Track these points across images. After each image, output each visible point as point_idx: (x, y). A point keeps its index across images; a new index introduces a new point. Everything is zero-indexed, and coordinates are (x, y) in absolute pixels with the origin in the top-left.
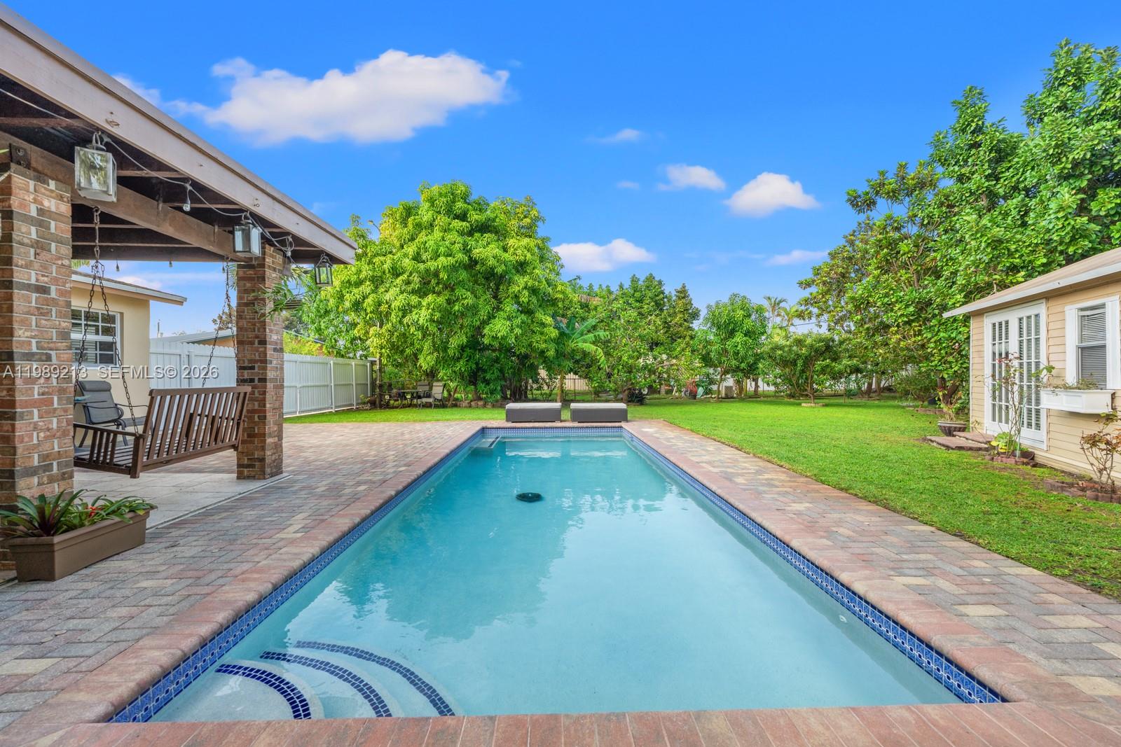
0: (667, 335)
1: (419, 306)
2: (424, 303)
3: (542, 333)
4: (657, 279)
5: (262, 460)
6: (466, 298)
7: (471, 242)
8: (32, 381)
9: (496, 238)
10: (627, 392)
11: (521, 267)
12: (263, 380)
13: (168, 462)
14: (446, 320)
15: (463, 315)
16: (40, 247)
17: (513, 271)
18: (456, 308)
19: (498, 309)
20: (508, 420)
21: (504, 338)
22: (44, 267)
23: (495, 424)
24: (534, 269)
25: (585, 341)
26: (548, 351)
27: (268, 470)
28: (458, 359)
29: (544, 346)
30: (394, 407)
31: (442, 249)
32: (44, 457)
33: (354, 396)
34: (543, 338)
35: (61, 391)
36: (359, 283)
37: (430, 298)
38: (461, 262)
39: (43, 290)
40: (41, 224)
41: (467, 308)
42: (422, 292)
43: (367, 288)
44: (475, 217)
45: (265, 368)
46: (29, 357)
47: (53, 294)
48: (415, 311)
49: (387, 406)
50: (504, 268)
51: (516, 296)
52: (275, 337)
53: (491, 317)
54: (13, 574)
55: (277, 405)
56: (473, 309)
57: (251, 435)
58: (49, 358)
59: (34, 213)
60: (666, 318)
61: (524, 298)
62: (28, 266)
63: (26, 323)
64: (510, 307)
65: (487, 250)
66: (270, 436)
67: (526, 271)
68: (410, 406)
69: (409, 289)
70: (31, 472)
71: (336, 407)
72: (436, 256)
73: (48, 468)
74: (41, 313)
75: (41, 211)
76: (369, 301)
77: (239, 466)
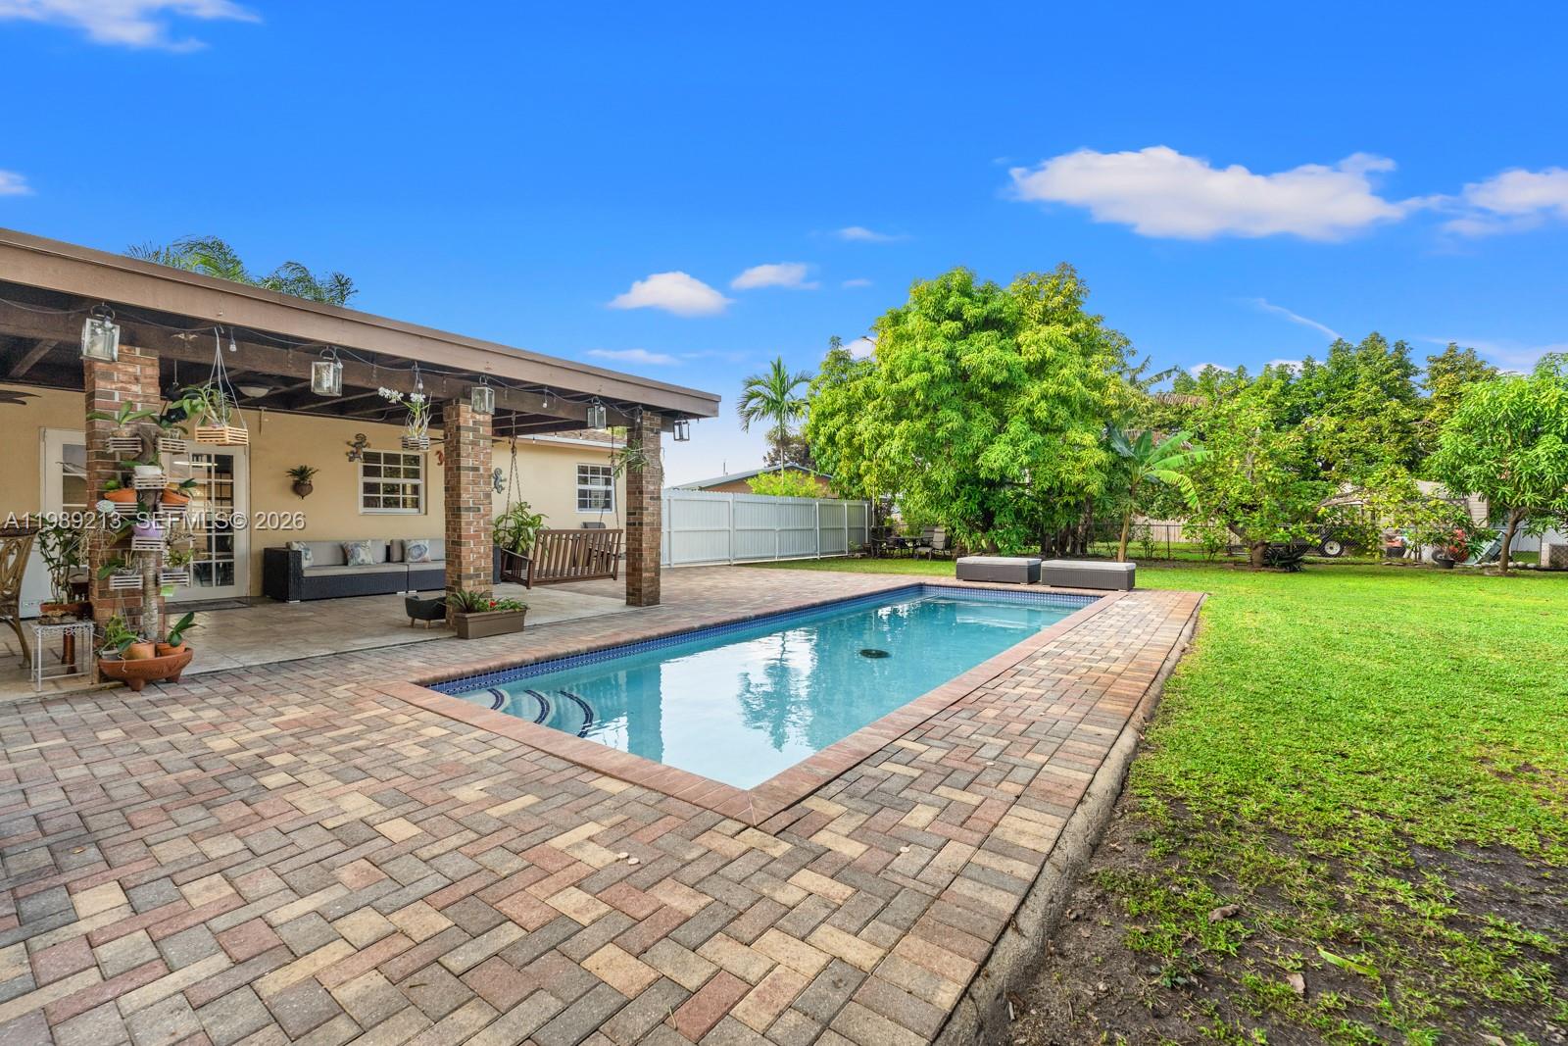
0: (1402, 446)
1: (891, 435)
2: (896, 432)
3: (1077, 460)
4: (1391, 341)
5: (640, 590)
6: (950, 421)
7: (961, 347)
8: (469, 524)
9: (999, 335)
10: (1260, 549)
11: (1039, 369)
12: (641, 524)
13: (555, 582)
14: (927, 447)
15: (949, 442)
16: (474, 443)
17: (1026, 376)
18: (939, 434)
19: (1000, 430)
20: (958, 578)
21: (1002, 469)
22: (476, 456)
23: (942, 581)
24: (1061, 368)
25: (1166, 467)
26: (1088, 484)
27: (644, 600)
28: (954, 499)
29: (1079, 477)
30: (891, 557)
31: (916, 364)
32: (476, 569)
33: (846, 542)
34: (1078, 465)
35: (486, 530)
36: (832, 415)
37: (904, 424)
38: (942, 375)
39: (476, 469)
40: (475, 430)
41: (952, 432)
42: (896, 418)
43: (839, 419)
44: (971, 312)
45: (642, 514)
46: (468, 509)
47: (482, 471)
48: (888, 441)
49: (883, 556)
50: (1005, 374)
51: (1029, 411)
52: (651, 488)
53: (989, 441)
54: (456, 634)
55: (654, 544)
56: (963, 433)
57: (634, 569)
58: (479, 509)
59: (471, 424)
60: (1395, 414)
61: (1041, 412)
62: (468, 456)
63: (467, 490)
64: (1016, 427)
65: (983, 354)
66: (647, 570)
67: (1048, 374)
68: (911, 556)
69: (882, 415)
70: (470, 577)
71: (821, 554)
72: (909, 371)
73: (479, 576)
74: (475, 483)
75: (474, 422)
76: (842, 433)
77: (628, 594)
